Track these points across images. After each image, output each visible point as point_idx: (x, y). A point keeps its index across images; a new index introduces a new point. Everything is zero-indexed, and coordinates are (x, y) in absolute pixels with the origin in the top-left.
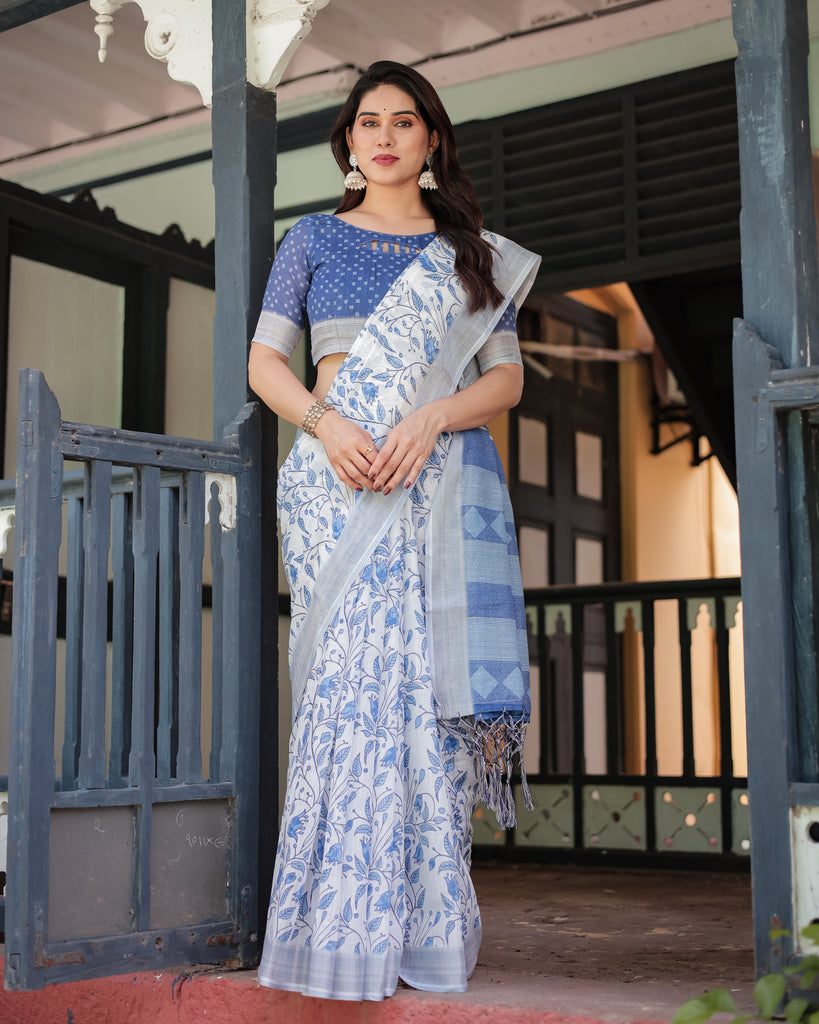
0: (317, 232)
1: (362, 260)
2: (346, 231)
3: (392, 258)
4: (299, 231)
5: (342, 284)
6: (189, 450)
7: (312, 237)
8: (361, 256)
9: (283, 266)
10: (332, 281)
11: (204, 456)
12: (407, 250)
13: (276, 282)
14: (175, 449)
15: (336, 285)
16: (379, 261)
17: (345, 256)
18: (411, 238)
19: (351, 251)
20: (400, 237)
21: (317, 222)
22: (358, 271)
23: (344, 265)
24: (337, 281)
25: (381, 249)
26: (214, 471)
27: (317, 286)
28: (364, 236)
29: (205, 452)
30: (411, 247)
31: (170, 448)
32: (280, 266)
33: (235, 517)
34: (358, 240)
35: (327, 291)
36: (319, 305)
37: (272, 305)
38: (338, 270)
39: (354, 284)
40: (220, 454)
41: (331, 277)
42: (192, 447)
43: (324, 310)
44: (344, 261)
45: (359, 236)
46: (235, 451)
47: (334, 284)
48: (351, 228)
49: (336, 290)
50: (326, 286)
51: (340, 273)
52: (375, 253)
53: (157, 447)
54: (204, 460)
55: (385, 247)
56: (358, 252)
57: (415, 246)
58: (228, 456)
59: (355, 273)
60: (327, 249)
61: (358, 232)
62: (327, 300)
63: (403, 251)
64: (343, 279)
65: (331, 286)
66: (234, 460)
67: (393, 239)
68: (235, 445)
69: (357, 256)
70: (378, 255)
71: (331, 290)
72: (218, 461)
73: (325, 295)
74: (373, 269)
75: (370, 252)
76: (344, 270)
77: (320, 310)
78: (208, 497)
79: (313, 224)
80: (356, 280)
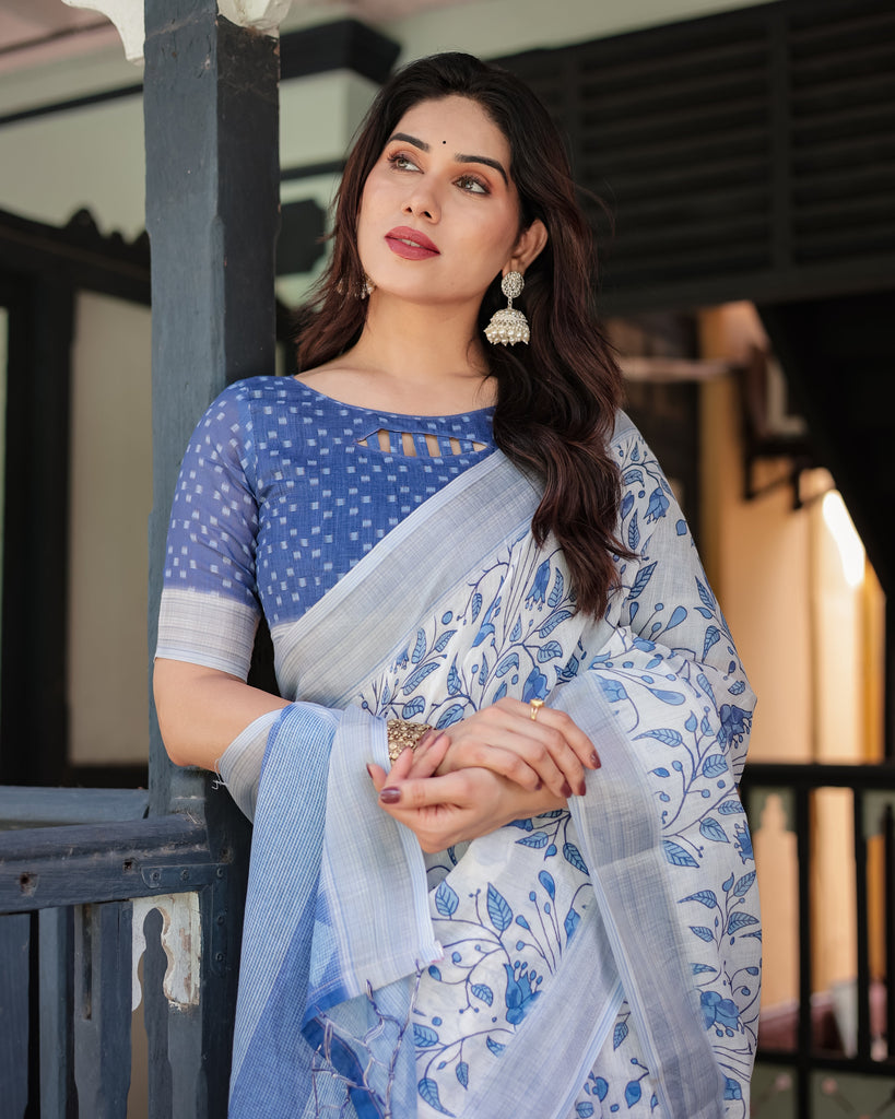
0: (257, 417)
1: (366, 479)
2: (320, 413)
3: (428, 469)
4: (221, 416)
5: (329, 539)
6: (95, 858)
7: (249, 426)
8: (361, 469)
9: (199, 490)
10: (306, 533)
11: (128, 864)
12: (456, 449)
13: (187, 525)
14: (64, 863)
15: (316, 541)
16: (403, 479)
17: (326, 471)
18: (457, 420)
19: (339, 459)
20: (435, 420)
21: (258, 394)
22: (360, 505)
23: (327, 493)
24: (316, 530)
25: (400, 449)
26: (152, 893)
27: (274, 542)
28: (357, 421)
29: (132, 854)
30: (462, 441)
31: (51, 864)
32: (191, 490)
33: (196, 981)
34: (348, 432)
35: (297, 555)
36: (284, 586)
37: (183, 574)
38: (315, 506)
39: (354, 536)
40: (165, 851)
41: (302, 520)
42: (102, 849)
43: (296, 597)
44: (326, 482)
45: (348, 422)
46: (198, 837)
47: (310, 538)
48: (329, 405)
49: (316, 553)
50: (294, 544)
51: (320, 512)
52: (388, 460)
53: (21, 869)
54: (131, 872)
55: (407, 442)
56: (353, 459)
57: (471, 437)
58: (182, 851)
59: (354, 511)
60: (284, 453)
61: (344, 413)
62: (299, 574)
63: (447, 451)
64: (329, 527)
65: (304, 543)
66: (194, 858)
67: (419, 426)
68: (197, 822)
69: (351, 470)
70: (397, 463)
71: (306, 552)
72: (161, 867)
73: (294, 563)
74: (392, 499)
75: (377, 458)
76: (329, 504)
77: (286, 597)
78: (139, 947)
79: (250, 398)
80: (358, 528)
